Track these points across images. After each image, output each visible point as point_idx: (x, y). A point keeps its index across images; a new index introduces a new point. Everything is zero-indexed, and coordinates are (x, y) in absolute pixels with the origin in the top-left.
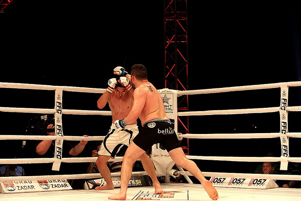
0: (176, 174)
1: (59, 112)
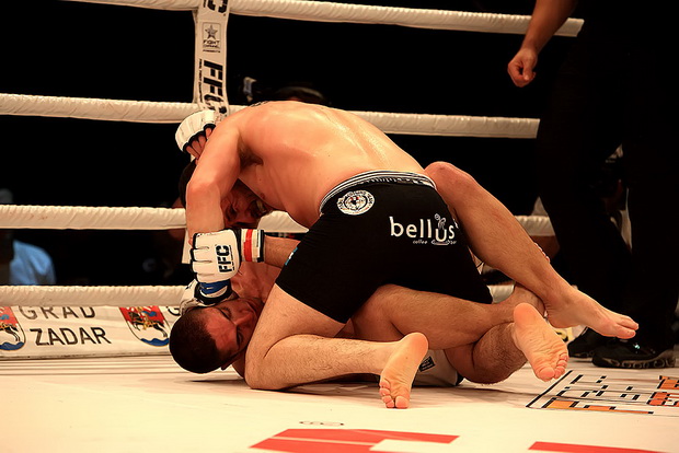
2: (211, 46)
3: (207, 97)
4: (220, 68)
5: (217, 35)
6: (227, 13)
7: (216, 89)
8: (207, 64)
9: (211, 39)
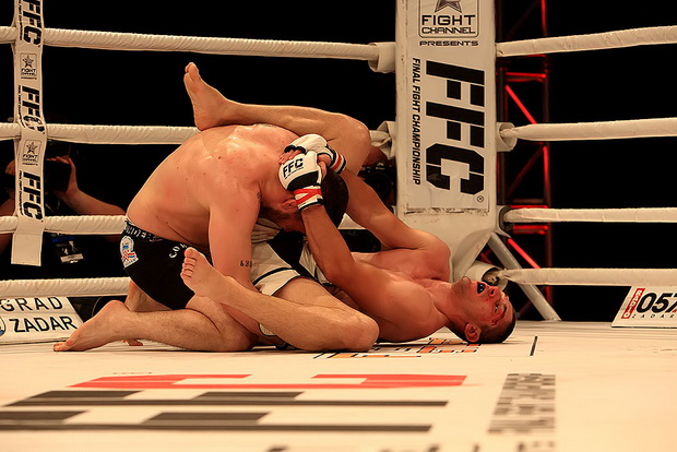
0: (491, 279)
3: (26, 118)
4: (37, 92)
5: (33, 64)
6: (41, 44)
7: (34, 111)
8: (25, 89)
9: (28, 67)
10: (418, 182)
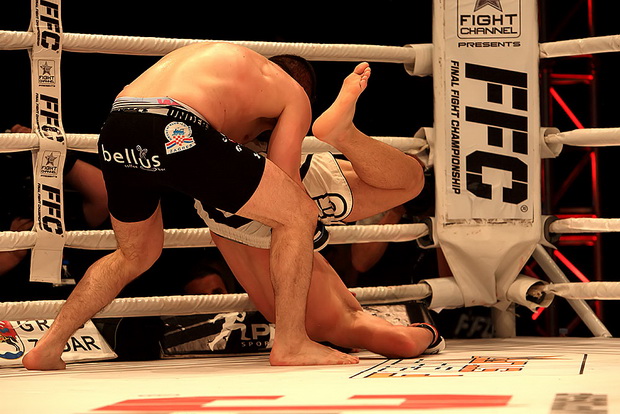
0: (537, 293)
1: (50, 41)
2: (46, 81)
3: (44, 128)
4: (55, 101)
5: (51, 71)
6: (60, 50)
7: (53, 120)
8: (44, 97)
9: (46, 74)
10: (457, 191)
